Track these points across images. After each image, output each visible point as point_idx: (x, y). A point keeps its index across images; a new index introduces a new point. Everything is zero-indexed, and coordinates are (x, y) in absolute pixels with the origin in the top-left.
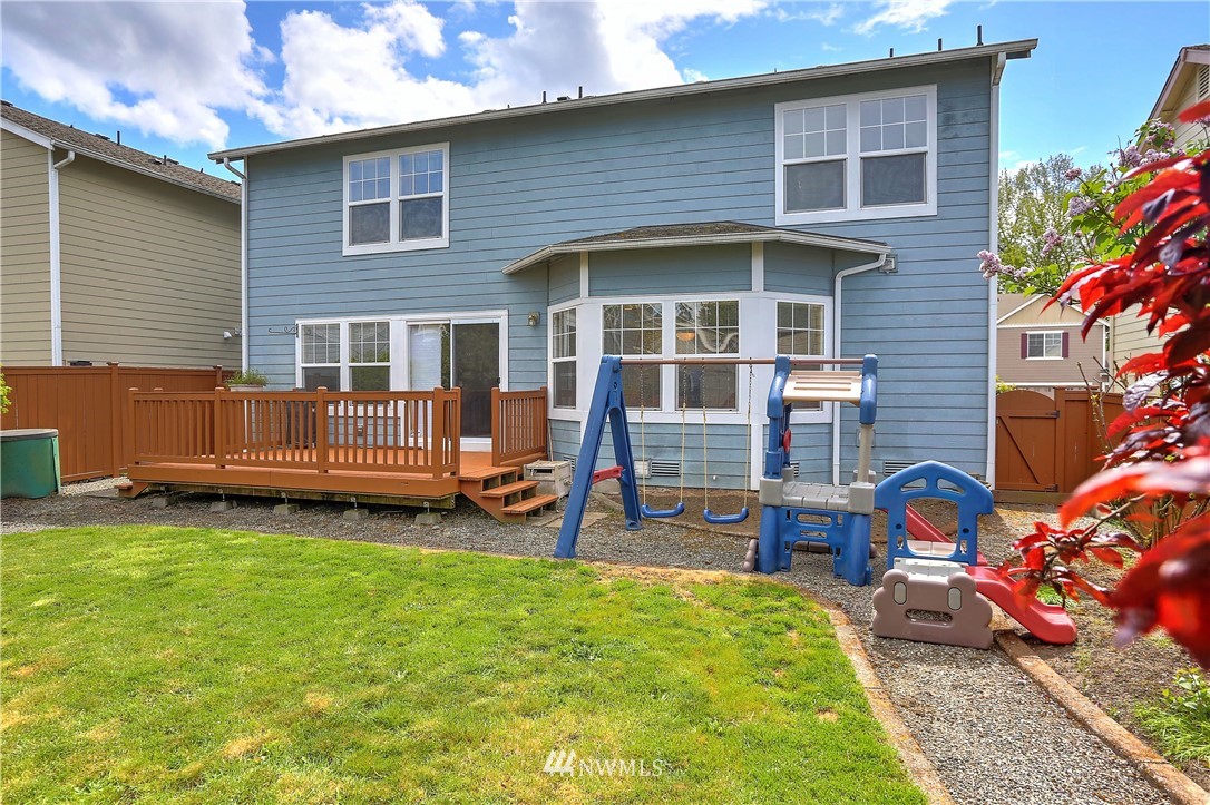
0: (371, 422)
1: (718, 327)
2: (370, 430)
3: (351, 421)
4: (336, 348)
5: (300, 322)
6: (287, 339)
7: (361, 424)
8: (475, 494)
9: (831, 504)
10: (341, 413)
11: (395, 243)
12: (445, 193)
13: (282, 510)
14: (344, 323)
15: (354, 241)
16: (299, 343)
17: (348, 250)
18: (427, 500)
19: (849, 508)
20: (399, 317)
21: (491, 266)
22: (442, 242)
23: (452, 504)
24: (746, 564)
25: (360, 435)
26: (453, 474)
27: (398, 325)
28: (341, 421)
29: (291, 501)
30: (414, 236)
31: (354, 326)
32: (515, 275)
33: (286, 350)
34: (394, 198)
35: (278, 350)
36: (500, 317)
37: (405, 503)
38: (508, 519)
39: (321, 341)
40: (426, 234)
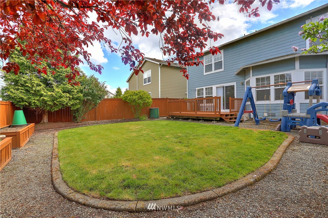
0: (209, 107)
1: (285, 80)
2: (209, 108)
3: (205, 107)
4: (203, 93)
5: (197, 89)
6: (194, 92)
7: (207, 107)
8: (224, 117)
9: (294, 116)
10: (204, 105)
11: (213, 71)
12: (223, 60)
13: (190, 120)
14: (204, 88)
15: (206, 72)
16: (196, 92)
17: (205, 74)
18: (214, 118)
19: (306, 117)
20: (214, 86)
21: (232, 73)
22: (223, 70)
23: (219, 119)
24: (277, 129)
25: (207, 109)
26: (219, 113)
27: (214, 87)
28: (204, 107)
29: (191, 119)
30: (217, 70)
31: (206, 89)
32: (238, 74)
33: (194, 94)
34: (213, 63)
35: (193, 94)
36: (234, 84)
37: (210, 119)
38: (230, 122)
39: (200, 92)
40: (219, 69)
